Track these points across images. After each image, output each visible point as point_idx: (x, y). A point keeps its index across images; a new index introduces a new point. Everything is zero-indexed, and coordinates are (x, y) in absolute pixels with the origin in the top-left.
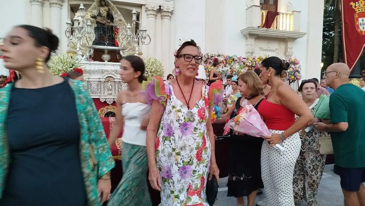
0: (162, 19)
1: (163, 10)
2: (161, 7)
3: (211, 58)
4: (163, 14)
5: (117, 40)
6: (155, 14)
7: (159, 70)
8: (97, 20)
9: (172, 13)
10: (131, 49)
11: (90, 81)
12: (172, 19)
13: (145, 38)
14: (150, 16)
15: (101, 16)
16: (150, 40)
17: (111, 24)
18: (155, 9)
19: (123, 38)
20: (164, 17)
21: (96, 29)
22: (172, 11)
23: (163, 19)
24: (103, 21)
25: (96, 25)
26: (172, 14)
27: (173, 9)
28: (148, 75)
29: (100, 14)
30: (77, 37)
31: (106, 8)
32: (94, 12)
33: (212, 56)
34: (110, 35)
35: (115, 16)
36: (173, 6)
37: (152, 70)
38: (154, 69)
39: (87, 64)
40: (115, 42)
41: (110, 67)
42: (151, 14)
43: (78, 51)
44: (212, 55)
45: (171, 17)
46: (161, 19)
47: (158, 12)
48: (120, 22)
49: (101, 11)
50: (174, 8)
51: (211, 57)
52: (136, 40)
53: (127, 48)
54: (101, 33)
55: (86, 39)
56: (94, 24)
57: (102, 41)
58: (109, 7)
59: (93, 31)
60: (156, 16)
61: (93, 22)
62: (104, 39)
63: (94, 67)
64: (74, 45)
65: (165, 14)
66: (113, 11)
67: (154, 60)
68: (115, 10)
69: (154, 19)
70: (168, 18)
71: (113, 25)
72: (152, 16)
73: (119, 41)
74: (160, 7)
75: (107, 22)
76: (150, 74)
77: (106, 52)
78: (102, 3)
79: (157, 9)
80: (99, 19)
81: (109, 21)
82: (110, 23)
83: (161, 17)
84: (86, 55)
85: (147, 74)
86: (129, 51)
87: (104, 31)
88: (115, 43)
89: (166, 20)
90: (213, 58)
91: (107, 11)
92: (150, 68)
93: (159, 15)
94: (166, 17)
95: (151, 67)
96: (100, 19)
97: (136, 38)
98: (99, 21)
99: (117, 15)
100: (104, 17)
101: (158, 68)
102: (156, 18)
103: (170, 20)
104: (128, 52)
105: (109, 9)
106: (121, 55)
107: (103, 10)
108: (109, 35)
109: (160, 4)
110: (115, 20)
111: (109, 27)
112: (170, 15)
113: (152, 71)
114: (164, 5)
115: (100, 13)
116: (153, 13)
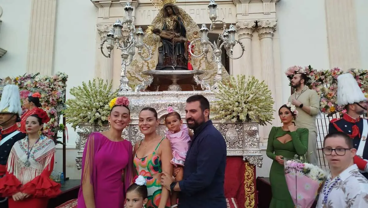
0: (260, 40)
1: (261, 26)
2: (258, 23)
3: (361, 77)
4: (262, 31)
5: (192, 63)
6: (250, 33)
7: (263, 98)
8: (160, 35)
9: (274, 29)
10: (213, 75)
11: (134, 125)
12: (274, 37)
13: (234, 45)
14: (243, 37)
15: (168, 30)
16: (243, 50)
17: (181, 38)
18: (250, 27)
19: (201, 60)
20: (263, 36)
21: (161, 50)
22: (275, 26)
23: (262, 39)
24: (169, 36)
25: (161, 45)
26: (274, 31)
27: (275, 23)
28: (240, 108)
29: (167, 27)
30: (122, 55)
31: (175, 17)
32: (158, 26)
33: (363, 74)
34: (180, 55)
35: (189, 27)
36: (275, 20)
37: (247, 98)
38: (251, 96)
39: (133, 95)
40: (188, 65)
41: (172, 98)
42: (244, 34)
43: (123, 77)
44: (362, 72)
45: (273, 35)
46: (258, 40)
47: (253, 32)
48: (195, 36)
49: (167, 23)
50: (276, 21)
51: (360, 75)
52: (218, 51)
53: (208, 74)
54: (166, 52)
55: (148, 66)
56: (158, 43)
57: (167, 66)
58: (180, 16)
59: (156, 53)
60: (252, 36)
61: (157, 41)
62: (171, 61)
63: (144, 101)
64: (131, 75)
65: (264, 32)
66: (185, 21)
67: (251, 80)
68: (188, 19)
69: (250, 40)
70: (269, 36)
71: (184, 39)
72: (246, 36)
73: (194, 64)
74: (256, 22)
75: (176, 36)
76: (244, 105)
77: (175, 81)
78: (169, 11)
79: (252, 27)
80: (164, 34)
81: (179, 34)
82: (178, 37)
83: (258, 38)
84: (141, 86)
85: (237, 107)
86: (210, 78)
87: (171, 49)
88: (187, 67)
89: (267, 40)
90: (365, 76)
91: (174, 21)
92: (244, 95)
93: (256, 35)
94: (266, 36)
95: (247, 92)
96: (166, 33)
97: (218, 47)
98: (163, 36)
99: (190, 25)
100: (171, 29)
101: (261, 93)
102: (251, 40)
103: (272, 39)
104: (209, 80)
105: (179, 19)
106: (196, 82)
107: (170, 21)
108: (178, 54)
109: (257, 20)
110: (187, 32)
111: (178, 43)
112: (272, 33)
113: (249, 99)
114: (261, 19)
115: (166, 25)
116: (247, 33)
